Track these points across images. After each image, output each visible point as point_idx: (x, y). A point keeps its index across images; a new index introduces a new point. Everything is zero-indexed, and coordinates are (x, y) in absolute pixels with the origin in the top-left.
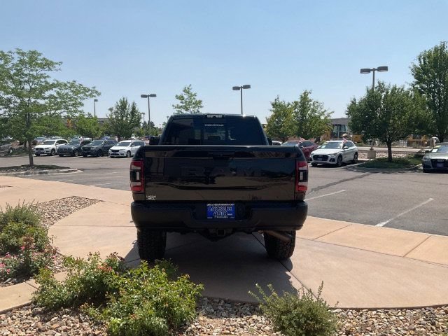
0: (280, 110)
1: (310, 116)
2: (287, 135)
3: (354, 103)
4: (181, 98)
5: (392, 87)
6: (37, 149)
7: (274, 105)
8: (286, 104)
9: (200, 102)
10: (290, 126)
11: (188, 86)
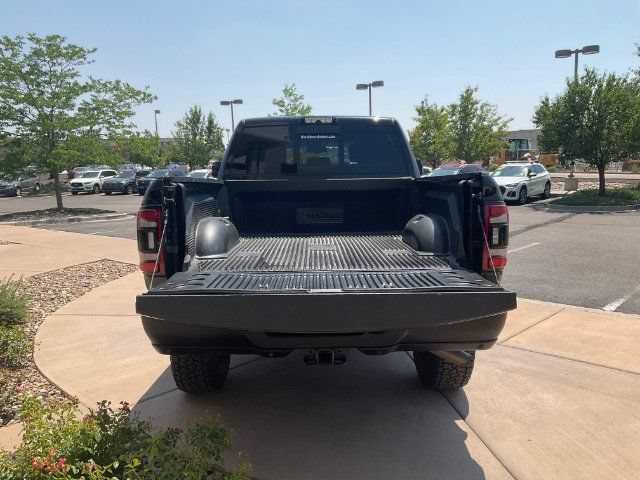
0: (429, 118)
1: (475, 127)
2: (439, 156)
3: (545, 103)
4: (281, 104)
5: (607, 78)
6: (73, 184)
7: (421, 111)
8: (439, 108)
10: (445, 143)
11: (291, 85)
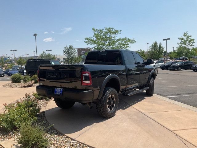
4: (182, 39)
9: (193, 40)
11: (186, 32)
